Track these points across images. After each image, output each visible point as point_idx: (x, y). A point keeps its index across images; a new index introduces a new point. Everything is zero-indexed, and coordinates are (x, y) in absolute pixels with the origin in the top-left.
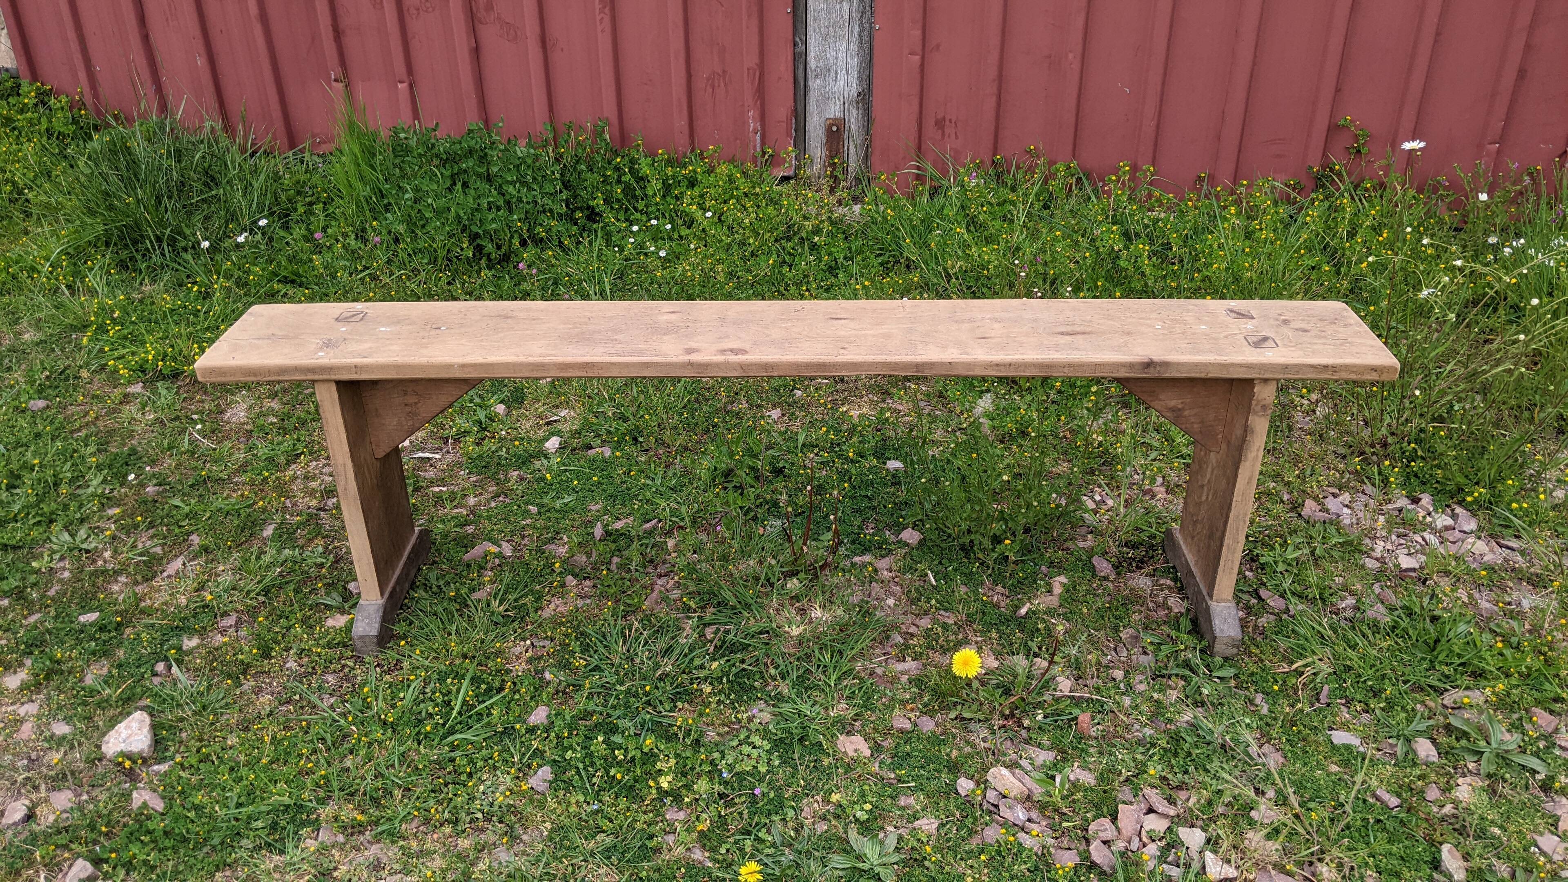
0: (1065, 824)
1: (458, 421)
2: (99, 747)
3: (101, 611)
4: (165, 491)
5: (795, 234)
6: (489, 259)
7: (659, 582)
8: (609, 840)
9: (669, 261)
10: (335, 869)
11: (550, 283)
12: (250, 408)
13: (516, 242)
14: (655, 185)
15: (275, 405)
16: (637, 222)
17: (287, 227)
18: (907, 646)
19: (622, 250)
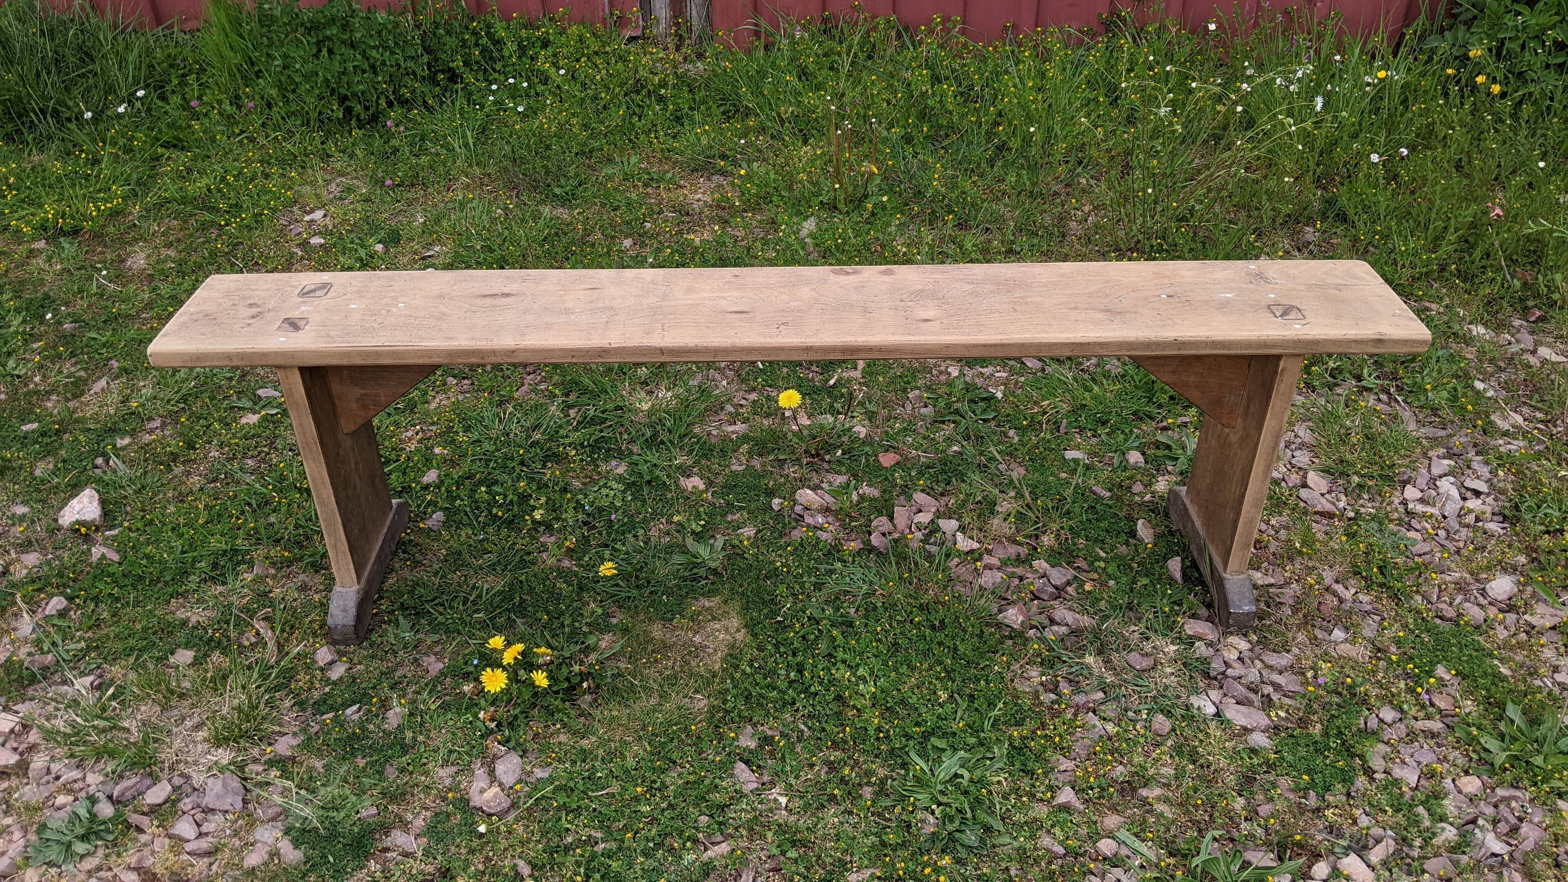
0: (854, 524)
1: (341, 259)
2: (56, 520)
3: (40, 422)
4: (80, 327)
5: (643, 87)
6: (359, 120)
7: (529, 377)
8: (493, 557)
9: (528, 116)
10: (270, 592)
11: (417, 139)
12: (149, 256)
13: (383, 102)
14: (511, 47)
15: (172, 253)
16: (496, 81)
17: (163, 98)
18: (738, 414)
19: (482, 107)
